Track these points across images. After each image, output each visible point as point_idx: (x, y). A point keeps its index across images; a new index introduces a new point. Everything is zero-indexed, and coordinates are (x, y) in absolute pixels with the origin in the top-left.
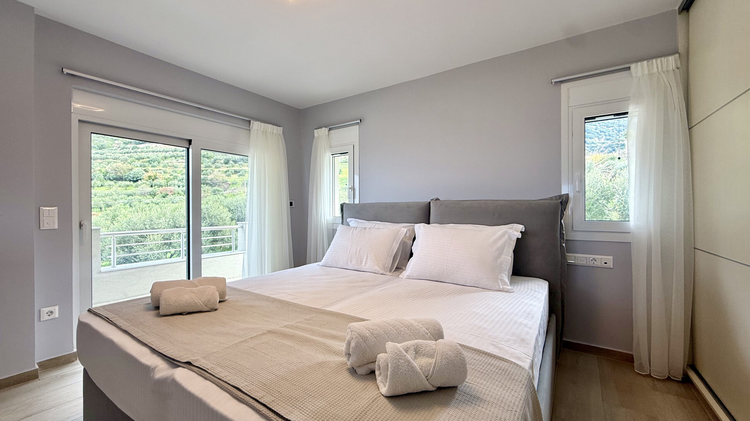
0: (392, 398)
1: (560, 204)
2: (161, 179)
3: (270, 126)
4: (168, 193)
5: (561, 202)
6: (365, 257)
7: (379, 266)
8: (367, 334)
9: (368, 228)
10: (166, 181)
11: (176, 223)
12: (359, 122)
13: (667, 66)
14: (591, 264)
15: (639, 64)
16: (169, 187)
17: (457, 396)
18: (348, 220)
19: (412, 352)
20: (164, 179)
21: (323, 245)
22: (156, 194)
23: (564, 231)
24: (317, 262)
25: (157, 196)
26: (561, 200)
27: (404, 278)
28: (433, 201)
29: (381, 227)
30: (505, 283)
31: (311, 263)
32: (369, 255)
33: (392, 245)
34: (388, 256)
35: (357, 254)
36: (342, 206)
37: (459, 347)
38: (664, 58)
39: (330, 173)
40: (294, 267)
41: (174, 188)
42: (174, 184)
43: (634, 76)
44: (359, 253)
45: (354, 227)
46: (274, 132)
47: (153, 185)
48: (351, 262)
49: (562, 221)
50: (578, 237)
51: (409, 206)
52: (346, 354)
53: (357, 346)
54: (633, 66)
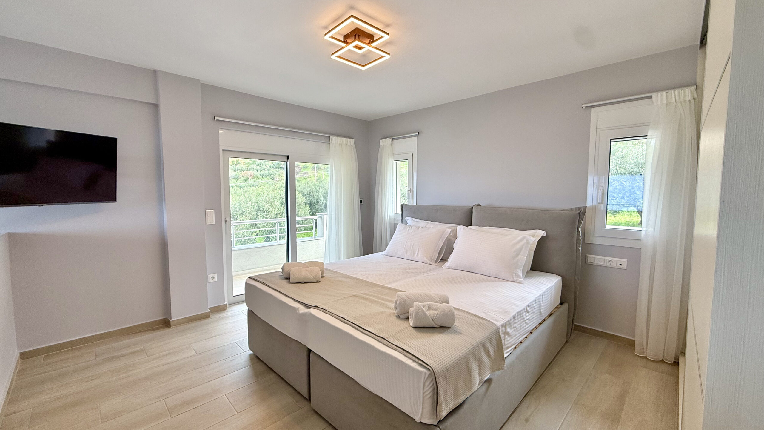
0: (415, 328)
1: (578, 215)
2: (242, 164)
3: (345, 139)
4: (249, 177)
5: (579, 213)
6: (417, 251)
7: (427, 258)
8: (406, 298)
9: (420, 228)
10: (247, 166)
11: (260, 207)
12: (417, 135)
13: (684, 97)
14: (608, 264)
15: (659, 94)
16: (249, 171)
17: (448, 331)
18: (406, 218)
19: (426, 307)
20: (244, 163)
21: (386, 238)
22: (239, 178)
23: (580, 237)
24: (381, 252)
25: (240, 179)
26: (579, 212)
27: (445, 268)
28: (475, 207)
29: (432, 227)
30: (518, 276)
31: (376, 252)
32: (420, 249)
33: (438, 242)
34: (435, 250)
35: (411, 248)
36: (402, 206)
37: (453, 309)
38: (682, 90)
39: (393, 177)
40: (364, 255)
41: (253, 172)
42: (254, 169)
43: (655, 104)
44: (412, 247)
45: (410, 226)
46: (348, 144)
47: (236, 170)
48: (406, 253)
49: (580, 229)
50: (598, 241)
51: (455, 209)
52: (395, 308)
53: (400, 303)
54: (654, 95)
